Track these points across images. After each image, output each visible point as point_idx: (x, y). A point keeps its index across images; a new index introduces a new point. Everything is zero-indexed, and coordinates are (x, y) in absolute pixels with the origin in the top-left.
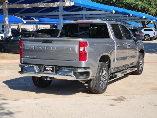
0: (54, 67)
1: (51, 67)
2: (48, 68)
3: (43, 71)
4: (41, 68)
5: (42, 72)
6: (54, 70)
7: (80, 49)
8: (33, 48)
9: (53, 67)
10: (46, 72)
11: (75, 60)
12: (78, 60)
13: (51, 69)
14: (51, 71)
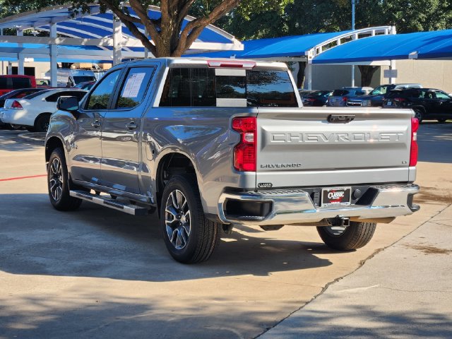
0: (349, 190)
1: (343, 190)
3: (320, 204)
4: (315, 195)
6: (350, 195)
7: (412, 135)
9: (348, 188)
10: (327, 205)
11: (401, 164)
12: (408, 164)
13: (341, 194)
14: (341, 200)
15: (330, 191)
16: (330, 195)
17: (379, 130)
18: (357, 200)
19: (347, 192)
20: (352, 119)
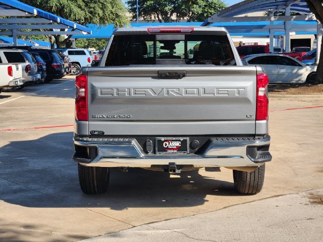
0: (186, 140)
1: (179, 140)
2: (168, 143)
3: (154, 152)
4: (148, 143)
5: (150, 154)
6: (188, 145)
7: (257, 91)
8: (125, 94)
9: (185, 138)
10: (163, 154)
11: (246, 118)
12: (254, 117)
13: (178, 144)
14: (178, 149)
15: (165, 141)
16: (166, 145)
17: (216, 86)
18: (197, 149)
19: (184, 143)
20: (184, 76)
